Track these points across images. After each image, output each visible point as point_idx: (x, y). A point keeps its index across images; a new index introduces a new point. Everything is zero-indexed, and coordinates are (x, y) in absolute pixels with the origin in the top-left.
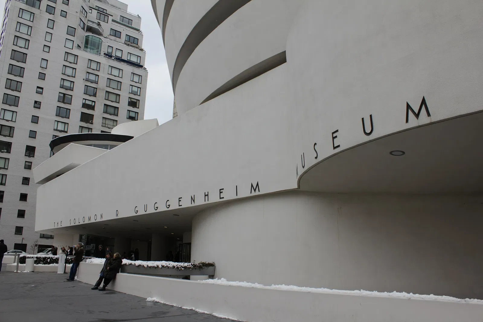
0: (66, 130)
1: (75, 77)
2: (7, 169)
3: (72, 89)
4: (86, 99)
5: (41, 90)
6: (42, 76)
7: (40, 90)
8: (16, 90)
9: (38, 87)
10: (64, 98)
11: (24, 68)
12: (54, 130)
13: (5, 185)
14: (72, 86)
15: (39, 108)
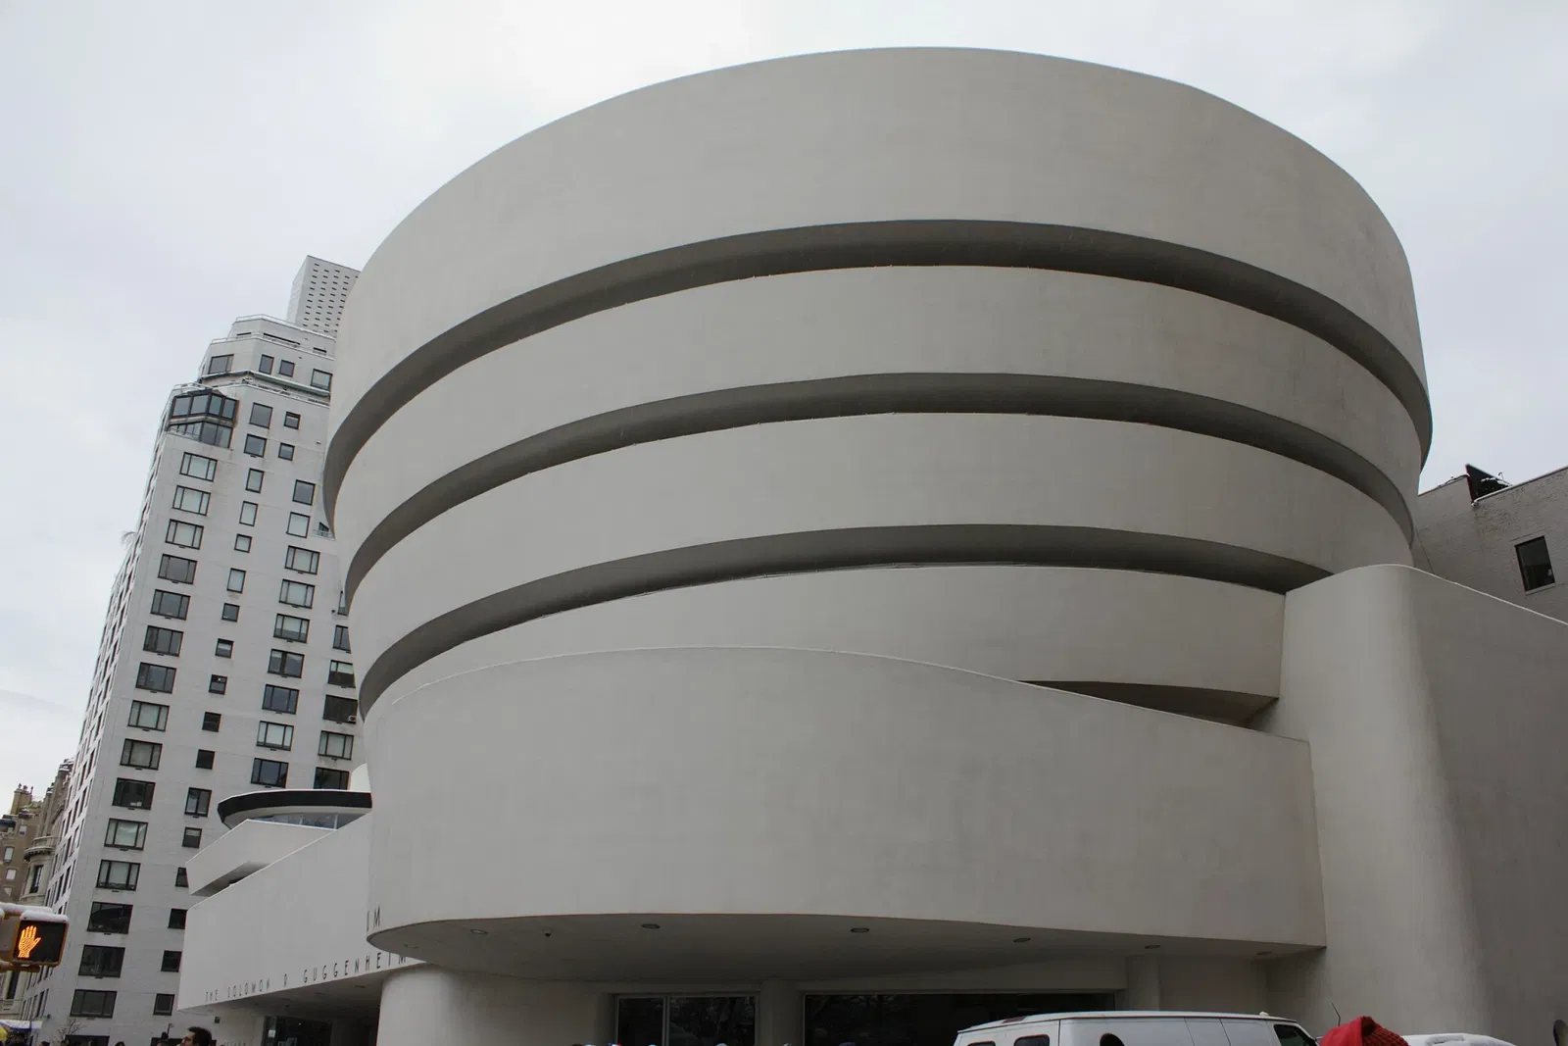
0: (287, 744)
1: (310, 607)
2: (141, 849)
3: (302, 638)
4: (338, 662)
5: (227, 647)
6: (231, 613)
7: (224, 648)
8: (168, 653)
9: (220, 641)
10: (285, 664)
11: (189, 597)
12: (259, 744)
13: (134, 890)
14: (304, 631)
15: (223, 693)
